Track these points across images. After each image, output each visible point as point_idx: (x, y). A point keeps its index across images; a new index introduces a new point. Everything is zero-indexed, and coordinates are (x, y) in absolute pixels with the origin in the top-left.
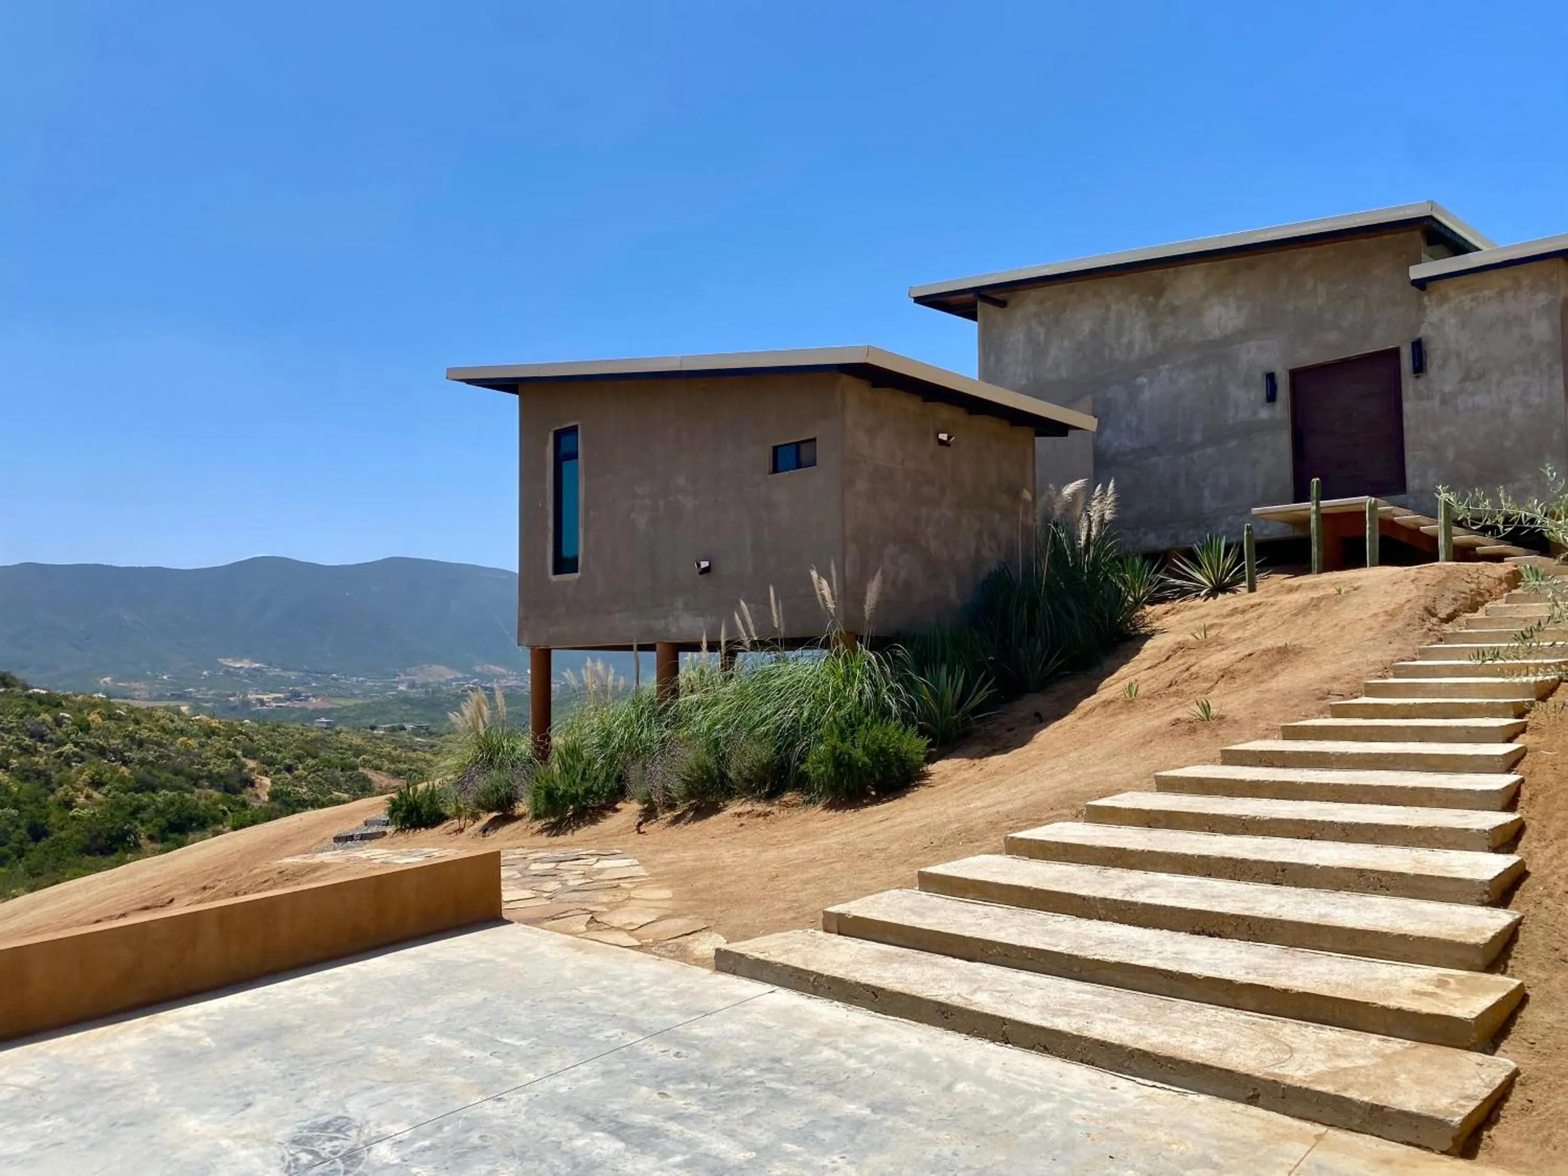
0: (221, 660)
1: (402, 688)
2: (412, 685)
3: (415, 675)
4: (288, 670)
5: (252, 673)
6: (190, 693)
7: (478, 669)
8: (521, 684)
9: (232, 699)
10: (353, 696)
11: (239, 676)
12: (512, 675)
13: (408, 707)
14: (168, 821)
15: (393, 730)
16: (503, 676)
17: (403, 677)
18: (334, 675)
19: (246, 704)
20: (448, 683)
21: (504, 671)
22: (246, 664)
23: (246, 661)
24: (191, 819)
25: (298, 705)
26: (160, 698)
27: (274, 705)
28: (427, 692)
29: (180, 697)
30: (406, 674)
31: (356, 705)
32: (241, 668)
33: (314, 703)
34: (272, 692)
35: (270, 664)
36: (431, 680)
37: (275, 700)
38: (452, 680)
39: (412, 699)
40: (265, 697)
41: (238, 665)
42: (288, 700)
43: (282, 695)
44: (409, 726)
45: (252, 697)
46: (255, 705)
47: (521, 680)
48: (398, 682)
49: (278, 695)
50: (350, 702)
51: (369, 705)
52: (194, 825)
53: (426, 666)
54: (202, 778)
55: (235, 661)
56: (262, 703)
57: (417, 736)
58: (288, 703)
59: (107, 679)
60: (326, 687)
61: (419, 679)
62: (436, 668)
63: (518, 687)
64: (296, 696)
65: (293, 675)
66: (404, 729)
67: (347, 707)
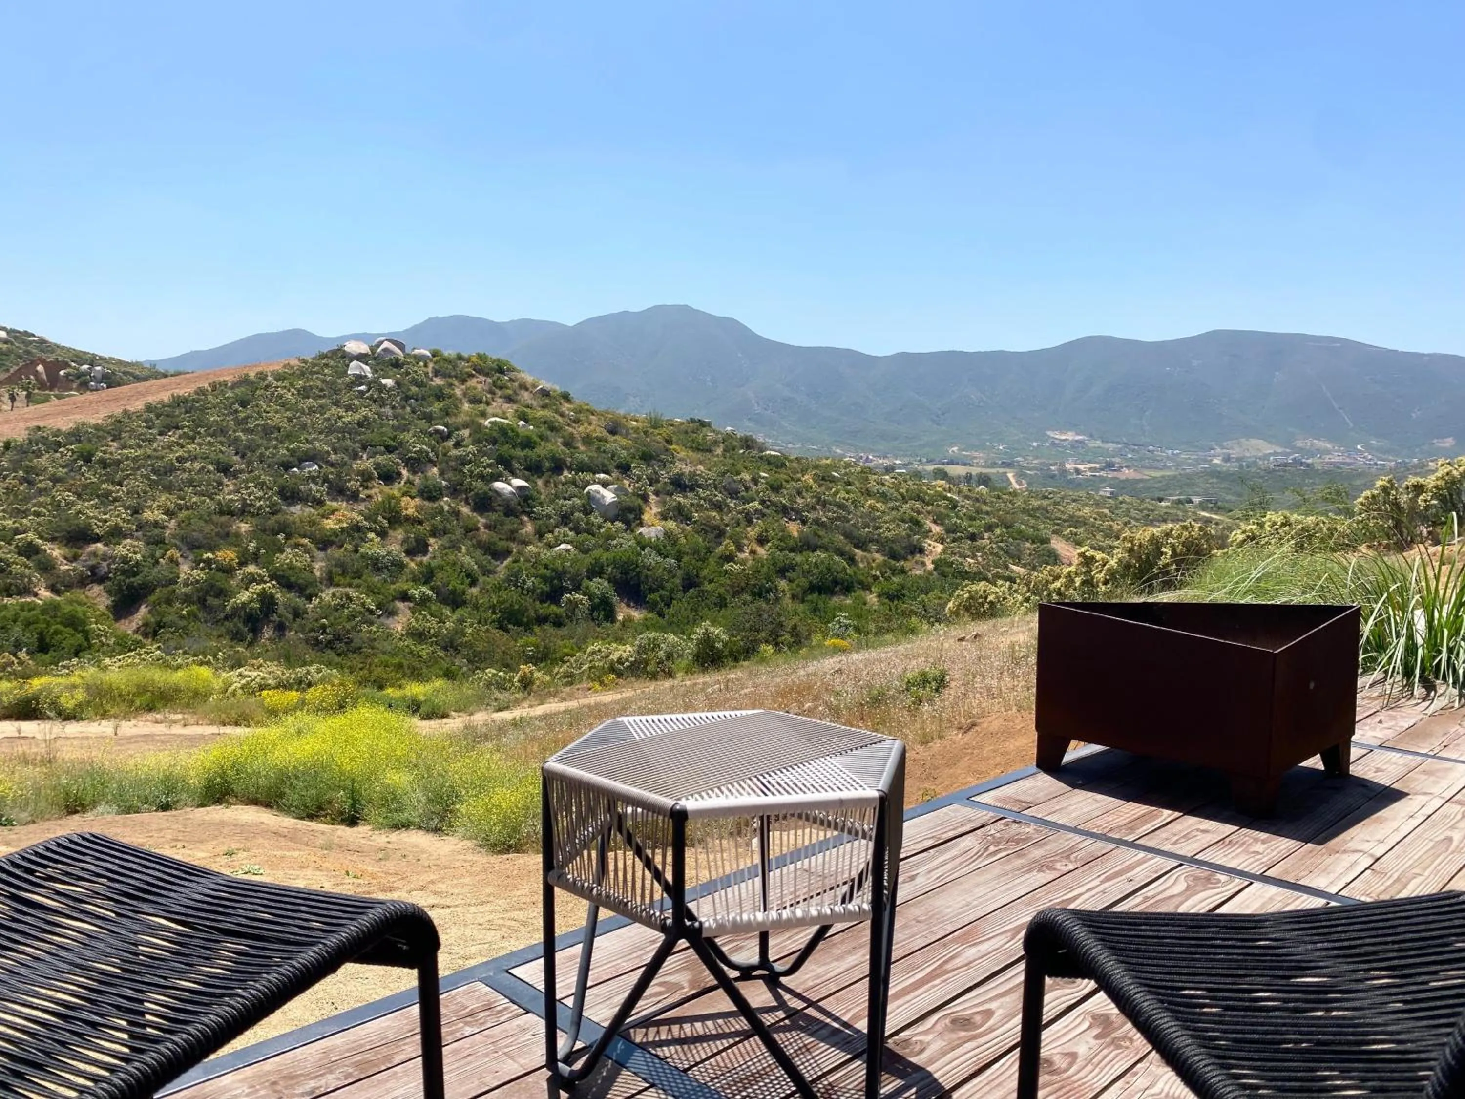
0: (1049, 433)
1: (1216, 461)
2: (1227, 459)
3: (1232, 448)
4: (1107, 442)
5: (1074, 445)
6: (1018, 462)
7: (1299, 444)
8: (1348, 460)
9: (1053, 468)
10: (1165, 467)
11: (1063, 447)
12: (1339, 451)
13: (1215, 480)
14: (810, 583)
15: (1179, 502)
16: (1328, 452)
17: (1219, 450)
18: (1151, 448)
19: (1064, 472)
20: (1266, 457)
21: (1329, 446)
22: (1071, 436)
23: (1070, 433)
24: (836, 582)
25: (1111, 475)
26: (994, 465)
27: (1089, 474)
28: (1241, 467)
29: (1009, 465)
30: (1223, 448)
31: (1163, 477)
32: (1066, 440)
33: (1127, 473)
34: (1089, 462)
35: (1091, 436)
36: (1248, 455)
37: (1090, 469)
38: (1270, 454)
39: (1219, 472)
40: (1081, 467)
41: (1063, 437)
42: (1102, 470)
43: (1097, 466)
44: (1196, 500)
45: (1069, 466)
46: (1072, 474)
47: (1349, 456)
48: (1214, 456)
49: (1093, 465)
50: (1157, 474)
51: (1175, 477)
52: (837, 589)
53: (1243, 440)
54: (871, 541)
55: (1061, 433)
56: (1078, 471)
57: (1203, 510)
58: (1102, 473)
59: (955, 449)
60: (1142, 459)
61: (1235, 453)
62: (1254, 442)
63: (1344, 463)
64: (1110, 466)
65: (1111, 446)
66: (1191, 502)
67: (1154, 478)
